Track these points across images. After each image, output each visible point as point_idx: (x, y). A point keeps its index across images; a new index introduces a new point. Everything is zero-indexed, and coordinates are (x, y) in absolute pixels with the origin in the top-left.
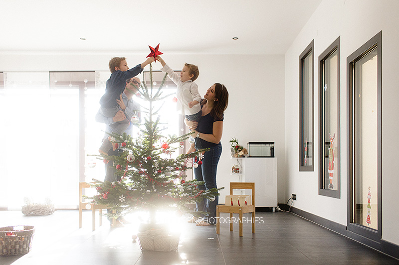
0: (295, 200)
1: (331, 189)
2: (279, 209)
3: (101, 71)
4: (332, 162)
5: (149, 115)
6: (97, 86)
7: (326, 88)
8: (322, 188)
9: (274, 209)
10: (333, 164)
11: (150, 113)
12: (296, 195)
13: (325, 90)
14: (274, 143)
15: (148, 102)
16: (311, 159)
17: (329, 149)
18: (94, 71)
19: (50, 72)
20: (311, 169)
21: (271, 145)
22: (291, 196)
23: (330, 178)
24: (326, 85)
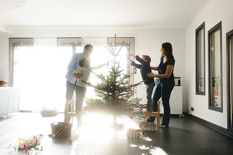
0: (193, 111)
1: (216, 106)
2: (184, 116)
3: (85, 37)
4: (217, 91)
5: (114, 64)
6: (82, 45)
7: (212, 49)
8: (210, 105)
9: (180, 115)
10: (218, 93)
11: (114, 63)
12: (193, 108)
13: (212, 50)
14: (180, 78)
15: (113, 57)
16: (203, 88)
17: (215, 84)
18: (81, 38)
19: (57, 38)
20: (204, 94)
21: (178, 79)
22: (190, 109)
23: (216, 100)
24: (212, 47)
